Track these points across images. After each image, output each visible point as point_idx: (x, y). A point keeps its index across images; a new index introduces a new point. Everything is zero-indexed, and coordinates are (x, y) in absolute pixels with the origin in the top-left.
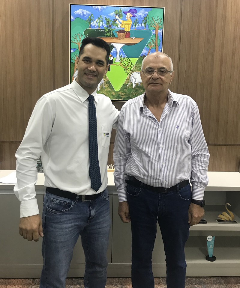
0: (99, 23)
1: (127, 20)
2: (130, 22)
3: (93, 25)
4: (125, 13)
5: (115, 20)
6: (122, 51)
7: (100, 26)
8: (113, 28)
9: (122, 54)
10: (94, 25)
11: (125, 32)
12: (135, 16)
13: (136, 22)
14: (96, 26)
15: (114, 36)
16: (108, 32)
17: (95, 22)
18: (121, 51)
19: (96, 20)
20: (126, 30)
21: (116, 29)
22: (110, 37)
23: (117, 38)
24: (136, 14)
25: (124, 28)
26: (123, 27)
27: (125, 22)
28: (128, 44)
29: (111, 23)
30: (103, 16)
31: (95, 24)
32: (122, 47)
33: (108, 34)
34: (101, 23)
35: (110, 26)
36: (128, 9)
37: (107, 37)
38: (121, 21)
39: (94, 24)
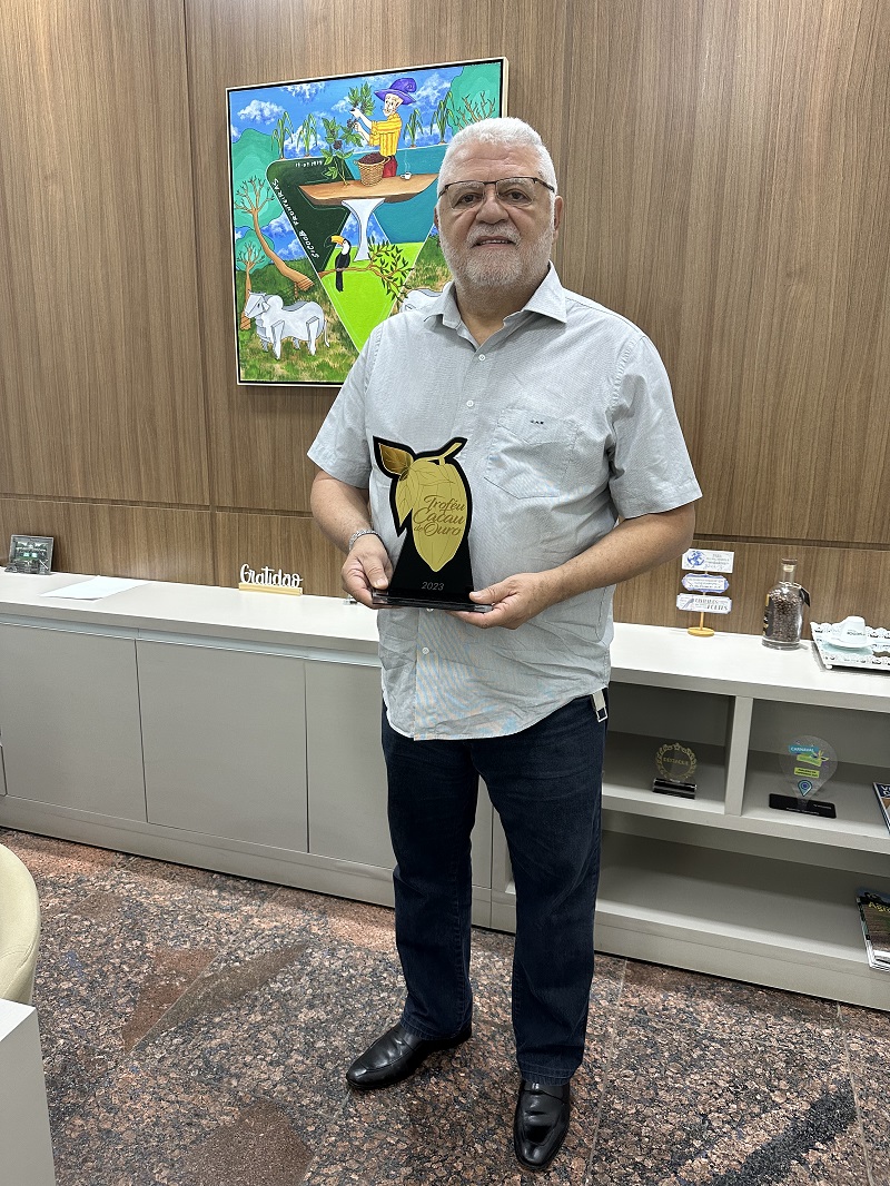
0: (307, 139)
1: (386, 119)
2: (394, 124)
3: (290, 148)
4: (381, 96)
5: (351, 124)
6: (374, 223)
7: (311, 147)
8: (346, 151)
9: (374, 233)
10: (294, 148)
11: (382, 158)
12: (412, 101)
13: (413, 122)
14: (297, 150)
15: (349, 177)
16: (332, 164)
17: (295, 137)
18: (371, 224)
19: (298, 132)
20: (384, 153)
21: (357, 151)
22: (339, 179)
23: (360, 183)
24: (412, 95)
25: (377, 147)
26: (377, 143)
27: (382, 126)
28: (391, 200)
29: (341, 133)
30: (316, 113)
31: (295, 143)
32: (375, 211)
33: (333, 173)
34: (312, 137)
35: (338, 145)
36: (388, 80)
37: (330, 180)
38: (369, 124)
39: (292, 145)
